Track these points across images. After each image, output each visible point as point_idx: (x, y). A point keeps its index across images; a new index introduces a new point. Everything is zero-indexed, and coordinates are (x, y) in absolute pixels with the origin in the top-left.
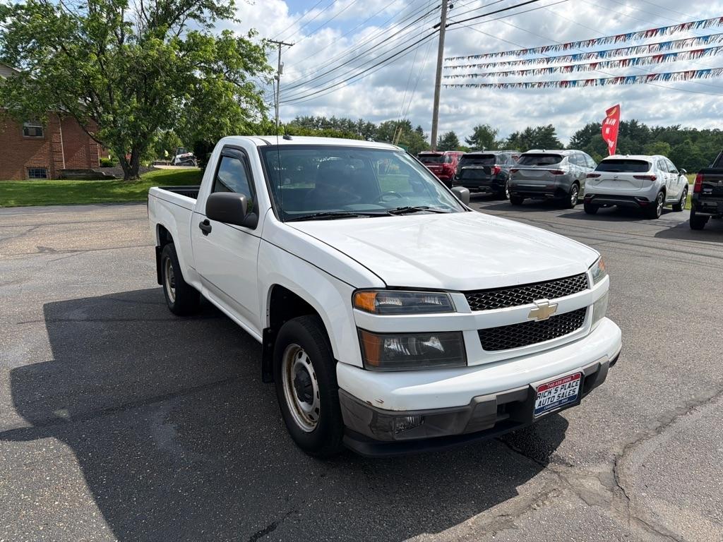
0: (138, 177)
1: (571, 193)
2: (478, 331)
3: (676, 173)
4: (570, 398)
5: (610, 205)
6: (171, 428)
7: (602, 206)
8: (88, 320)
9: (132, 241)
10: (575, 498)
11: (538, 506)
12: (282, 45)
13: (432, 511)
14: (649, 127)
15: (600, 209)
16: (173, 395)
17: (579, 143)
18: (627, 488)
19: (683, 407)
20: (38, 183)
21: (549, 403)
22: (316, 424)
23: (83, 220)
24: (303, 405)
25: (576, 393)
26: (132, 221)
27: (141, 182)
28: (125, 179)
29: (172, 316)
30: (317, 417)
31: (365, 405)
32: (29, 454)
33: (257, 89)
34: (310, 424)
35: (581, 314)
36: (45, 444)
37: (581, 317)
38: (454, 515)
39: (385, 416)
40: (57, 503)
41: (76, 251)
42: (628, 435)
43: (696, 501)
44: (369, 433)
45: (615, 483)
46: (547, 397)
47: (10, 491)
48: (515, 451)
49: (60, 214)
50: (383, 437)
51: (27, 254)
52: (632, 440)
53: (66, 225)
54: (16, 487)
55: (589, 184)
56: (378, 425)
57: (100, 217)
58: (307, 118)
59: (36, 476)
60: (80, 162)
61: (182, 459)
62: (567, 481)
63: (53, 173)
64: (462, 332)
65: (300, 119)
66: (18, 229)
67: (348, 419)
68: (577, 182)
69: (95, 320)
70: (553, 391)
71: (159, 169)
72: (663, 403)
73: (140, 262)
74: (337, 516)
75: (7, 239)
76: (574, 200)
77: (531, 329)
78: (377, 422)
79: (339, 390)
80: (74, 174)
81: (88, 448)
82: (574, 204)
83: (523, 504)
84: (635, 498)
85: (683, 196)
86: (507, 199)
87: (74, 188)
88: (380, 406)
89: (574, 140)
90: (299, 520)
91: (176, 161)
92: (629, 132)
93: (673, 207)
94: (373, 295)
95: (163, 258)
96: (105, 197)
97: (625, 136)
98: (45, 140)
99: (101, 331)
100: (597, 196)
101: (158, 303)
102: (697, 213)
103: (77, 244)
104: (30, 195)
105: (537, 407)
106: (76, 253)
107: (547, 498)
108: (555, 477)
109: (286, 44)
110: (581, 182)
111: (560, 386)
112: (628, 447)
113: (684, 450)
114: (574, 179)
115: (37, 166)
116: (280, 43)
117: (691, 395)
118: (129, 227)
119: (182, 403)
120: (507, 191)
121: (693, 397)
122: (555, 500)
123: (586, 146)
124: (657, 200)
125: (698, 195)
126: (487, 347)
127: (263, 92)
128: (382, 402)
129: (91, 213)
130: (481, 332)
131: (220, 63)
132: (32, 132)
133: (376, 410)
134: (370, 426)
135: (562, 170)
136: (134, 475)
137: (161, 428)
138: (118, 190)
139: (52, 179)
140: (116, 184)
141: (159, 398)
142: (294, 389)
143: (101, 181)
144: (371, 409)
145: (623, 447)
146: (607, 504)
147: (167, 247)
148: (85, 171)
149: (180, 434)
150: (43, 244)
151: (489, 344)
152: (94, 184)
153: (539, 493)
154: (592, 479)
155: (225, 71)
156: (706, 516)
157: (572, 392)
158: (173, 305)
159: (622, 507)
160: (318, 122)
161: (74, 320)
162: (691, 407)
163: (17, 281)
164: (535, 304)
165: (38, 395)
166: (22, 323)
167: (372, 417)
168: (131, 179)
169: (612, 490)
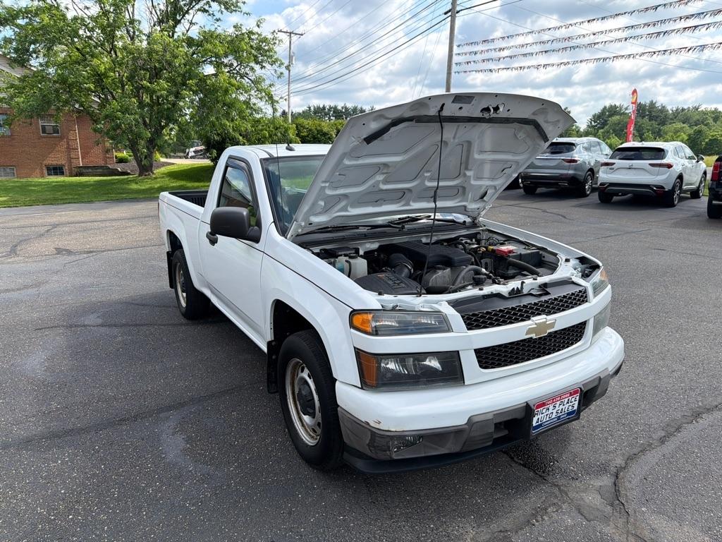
0: (153, 173)
1: (586, 181)
2: (475, 350)
3: (694, 159)
4: (569, 414)
5: (625, 193)
6: (179, 441)
7: (618, 195)
8: (102, 325)
9: (147, 240)
10: (574, 513)
11: (537, 521)
12: (292, 35)
13: (432, 526)
14: (669, 108)
15: (615, 198)
16: (182, 405)
17: (596, 126)
18: (627, 502)
19: (689, 415)
20: (56, 180)
21: (548, 419)
22: (318, 437)
23: (99, 218)
24: (306, 418)
25: (576, 408)
26: (147, 219)
27: (156, 178)
28: (140, 175)
29: (183, 320)
30: (319, 431)
31: (364, 425)
32: (45, 467)
33: (268, 82)
34: (313, 437)
35: (581, 327)
36: (60, 456)
37: (581, 331)
38: (453, 531)
39: (382, 437)
40: (71, 517)
41: (92, 252)
42: (631, 445)
43: (697, 515)
44: (368, 452)
45: (616, 497)
46: (545, 414)
47: (27, 504)
48: (516, 463)
49: (77, 213)
50: (382, 456)
51: (46, 255)
52: (635, 450)
53: (82, 224)
54: (32, 501)
55: (603, 172)
56: (375, 444)
57: (115, 215)
58: (319, 108)
59: (52, 490)
60: (96, 158)
61: (190, 471)
62: (567, 495)
63: (70, 170)
64: (458, 352)
65: (312, 108)
66: (37, 229)
67: (348, 438)
68: (591, 170)
69: (110, 326)
70: (551, 407)
71: (173, 164)
72: (669, 411)
73: (154, 263)
74: (339, 531)
75: (25, 240)
76: (589, 188)
77: (529, 346)
78: (375, 442)
79: (339, 409)
80: (90, 170)
81: (101, 460)
82: (588, 192)
83: (522, 519)
84: (635, 512)
85: (701, 182)
86: (520, 188)
87: (91, 185)
88: (377, 426)
89: (591, 123)
90: (301, 536)
91: (190, 155)
92: (647, 113)
93: (691, 194)
94: (370, 316)
95: (173, 263)
96: (121, 193)
97: (643, 117)
98: (61, 138)
99: (115, 337)
100: (612, 184)
101: (170, 307)
102: (714, 202)
103: (93, 244)
104: (48, 193)
105: (534, 424)
106: (92, 254)
107: (546, 513)
108: (556, 490)
109: (296, 34)
110: (595, 170)
111: (558, 403)
112: (631, 458)
113: (687, 462)
114: (588, 167)
115: (54, 163)
116: (290, 33)
117: (698, 402)
118: (144, 225)
119: (191, 412)
120: (520, 180)
121: (700, 404)
122: (554, 515)
123: (603, 128)
124: (674, 187)
125: (715, 183)
126: (484, 365)
127: (273, 85)
128: (379, 423)
129: (106, 211)
130: (478, 352)
131: (230, 57)
132: (49, 129)
133: (374, 430)
134: (368, 445)
135: (576, 159)
136: (144, 488)
137: (171, 439)
138: (134, 186)
139: (70, 176)
140: (130, 181)
141: (169, 408)
142: (298, 402)
143: (117, 177)
144: (369, 430)
145: (626, 459)
146: (606, 519)
147: (177, 253)
148: (102, 167)
149: (188, 446)
150: (60, 245)
151: (486, 363)
152: (110, 180)
153: (539, 508)
154: (592, 494)
155: (235, 64)
156: (706, 533)
157: (570, 408)
158: (184, 310)
159: (621, 522)
160: (329, 110)
161: (89, 326)
162: (697, 415)
163: (36, 285)
164: (533, 321)
165: (54, 404)
166: (40, 329)
167: (370, 438)
168: (146, 175)
169: (612, 505)
